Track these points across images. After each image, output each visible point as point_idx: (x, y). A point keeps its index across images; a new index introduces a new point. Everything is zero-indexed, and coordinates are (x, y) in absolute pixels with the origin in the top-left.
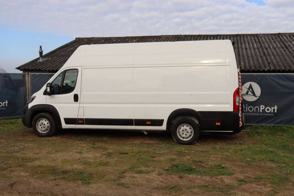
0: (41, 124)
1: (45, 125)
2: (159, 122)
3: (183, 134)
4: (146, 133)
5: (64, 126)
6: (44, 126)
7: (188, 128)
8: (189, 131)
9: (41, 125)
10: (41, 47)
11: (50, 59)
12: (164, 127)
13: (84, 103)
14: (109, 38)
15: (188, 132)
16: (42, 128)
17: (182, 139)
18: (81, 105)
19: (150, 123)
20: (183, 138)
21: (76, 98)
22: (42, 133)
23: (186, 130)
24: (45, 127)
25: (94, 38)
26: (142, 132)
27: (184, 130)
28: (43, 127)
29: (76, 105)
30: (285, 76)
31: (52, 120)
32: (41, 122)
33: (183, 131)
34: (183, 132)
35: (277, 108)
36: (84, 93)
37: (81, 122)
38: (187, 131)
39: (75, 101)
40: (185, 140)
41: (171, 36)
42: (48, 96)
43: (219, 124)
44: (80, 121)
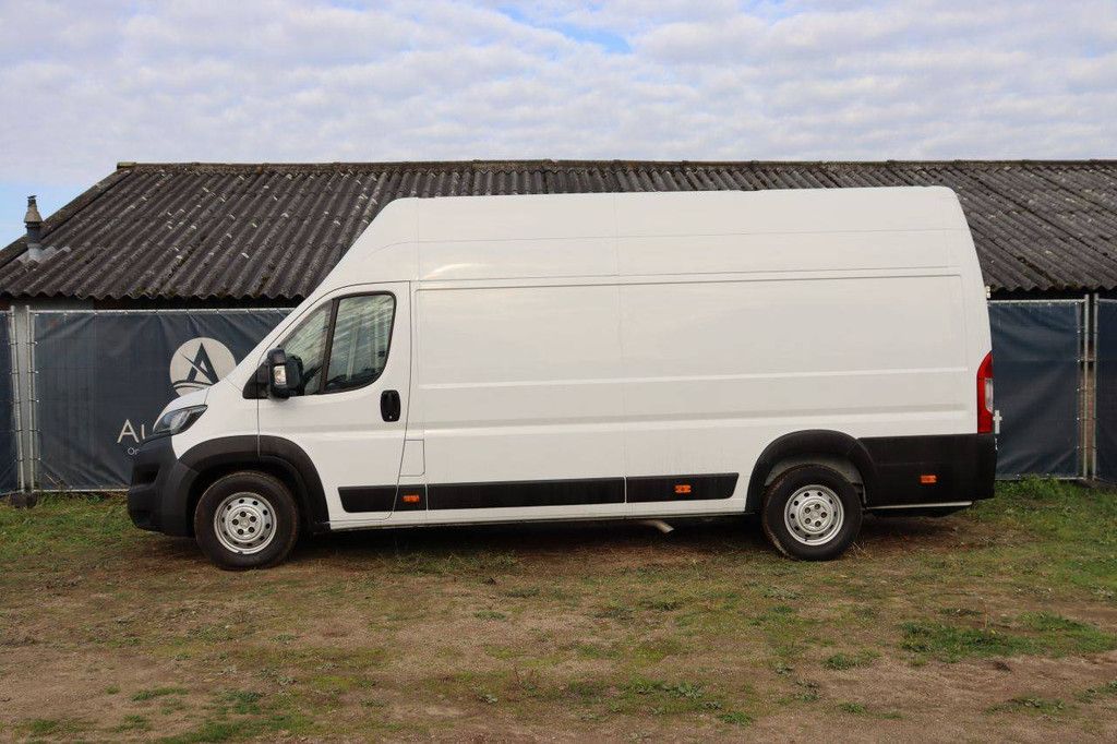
0: (238, 517)
1: (253, 519)
2: (721, 485)
3: (808, 521)
4: (667, 529)
5: (340, 518)
6: (253, 525)
7: (824, 500)
8: (829, 509)
9: (235, 522)
10: (32, 202)
11: (67, 249)
12: (737, 502)
13: (423, 426)
14: (265, 166)
15: (824, 515)
16: (241, 532)
17: (802, 540)
18: (411, 434)
19: (687, 489)
20: (808, 536)
21: (391, 406)
22: (240, 553)
23: (818, 506)
24: (257, 530)
25: (198, 164)
26: (651, 523)
27: (812, 507)
28: (246, 530)
29: (393, 433)
30: (1023, 310)
31: (286, 497)
32: (237, 507)
33: (808, 510)
34: (807, 516)
35: (1001, 418)
36: (425, 387)
37: (415, 498)
38: (822, 510)
39: (386, 418)
40: (811, 543)
41: (510, 162)
42: (265, 404)
43: (932, 479)
44: (407, 498)
